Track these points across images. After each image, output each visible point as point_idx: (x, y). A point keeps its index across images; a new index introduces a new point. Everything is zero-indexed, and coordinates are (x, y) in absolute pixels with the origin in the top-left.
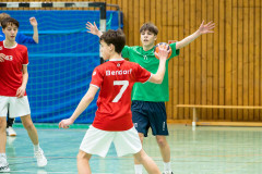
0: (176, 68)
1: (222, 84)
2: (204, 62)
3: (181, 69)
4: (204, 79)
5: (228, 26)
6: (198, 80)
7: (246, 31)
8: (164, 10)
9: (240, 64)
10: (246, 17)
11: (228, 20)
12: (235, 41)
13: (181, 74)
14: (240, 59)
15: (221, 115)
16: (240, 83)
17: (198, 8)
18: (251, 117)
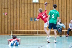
0: (7, 20)
1: (19, 24)
2: (14, 18)
3: (8, 20)
4: (14, 23)
5: (21, 9)
6: (13, 23)
7: (25, 10)
8: (4, 4)
9: (24, 19)
10: (25, 6)
11: (21, 7)
12: (22, 13)
13: (8, 22)
14: (24, 18)
15: (19, 33)
16: (24, 24)
17: (13, 4)
18: (27, 33)
